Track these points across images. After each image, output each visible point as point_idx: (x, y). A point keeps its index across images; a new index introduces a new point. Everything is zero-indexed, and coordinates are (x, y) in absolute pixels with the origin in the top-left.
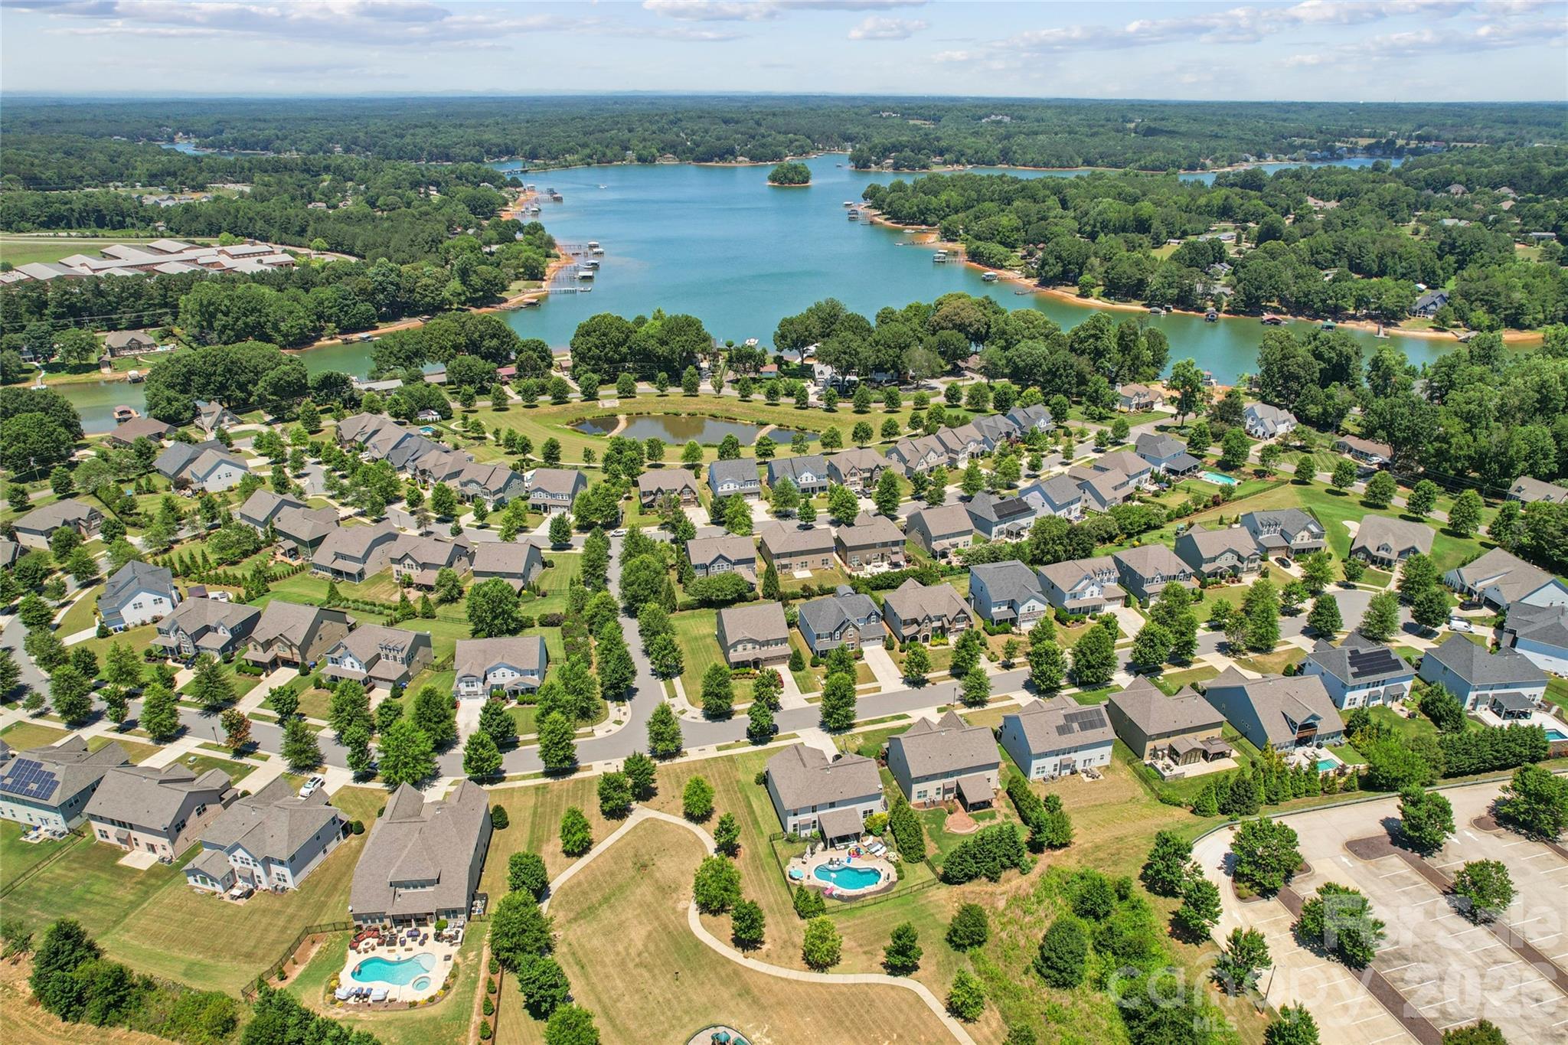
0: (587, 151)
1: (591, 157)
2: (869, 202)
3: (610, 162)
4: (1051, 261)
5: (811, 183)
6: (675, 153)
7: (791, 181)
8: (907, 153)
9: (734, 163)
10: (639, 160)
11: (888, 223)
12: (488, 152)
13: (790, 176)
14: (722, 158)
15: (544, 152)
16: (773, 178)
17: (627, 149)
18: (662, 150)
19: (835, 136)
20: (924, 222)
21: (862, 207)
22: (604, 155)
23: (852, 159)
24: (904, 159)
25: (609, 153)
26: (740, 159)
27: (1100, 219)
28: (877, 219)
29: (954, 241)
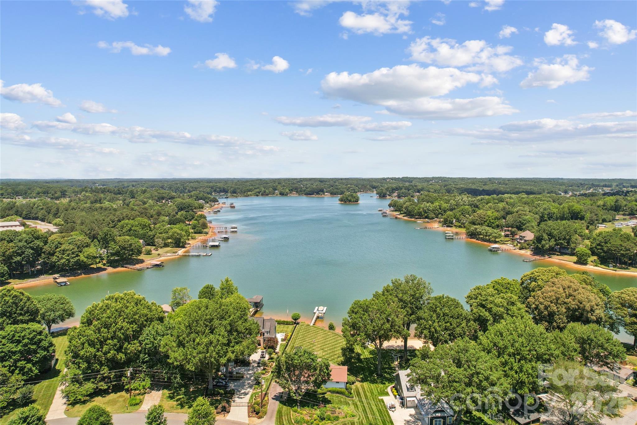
0: (258, 190)
1: (259, 193)
2: (392, 208)
3: (267, 195)
4: (546, 237)
5: (359, 202)
6: (297, 192)
7: (350, 201)
8: (403, 190)
9: (323, 196)
10: (280, 194)
11: (405, 218)
12: (215, 191)
13: (349, 198)
14: (318, 193)
15: (239, 191)
16: (341, 200)
17: (276, 190)
18: (291, 191)
19: (368, 187)
20: (426, 217)
21: (388, 211)
22: (265, 192)
23: (377, 194)
24: (403, 193)
25: (267, 191)
26: (326, 194)
27: (546, 212)
28: (398, 216)
29: (451, 227)
